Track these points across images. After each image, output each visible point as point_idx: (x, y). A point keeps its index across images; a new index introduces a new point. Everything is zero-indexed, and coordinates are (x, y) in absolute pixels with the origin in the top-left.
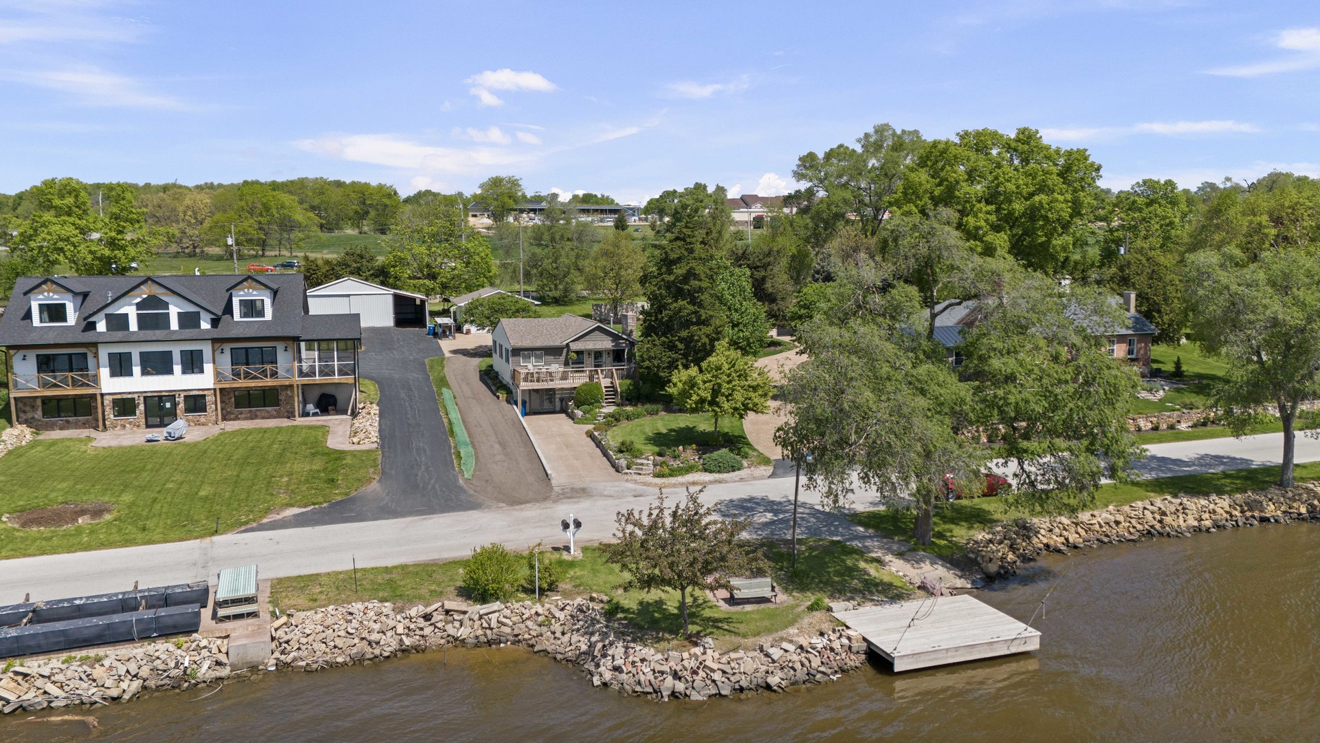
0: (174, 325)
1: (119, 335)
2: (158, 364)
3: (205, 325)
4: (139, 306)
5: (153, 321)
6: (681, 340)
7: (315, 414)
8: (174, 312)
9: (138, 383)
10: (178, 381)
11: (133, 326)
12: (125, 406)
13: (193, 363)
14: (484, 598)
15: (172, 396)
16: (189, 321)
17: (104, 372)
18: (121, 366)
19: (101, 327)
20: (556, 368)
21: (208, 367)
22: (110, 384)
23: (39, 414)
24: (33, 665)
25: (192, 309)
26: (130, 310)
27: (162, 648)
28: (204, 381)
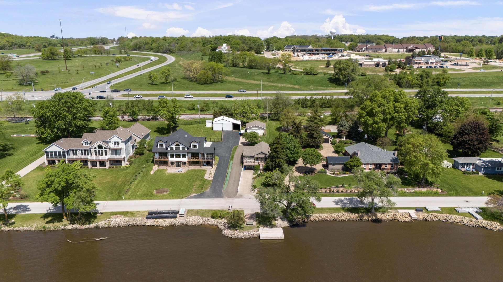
0: (181, 149)
1: (172, 150)
2: (178, 156)
3: (186, 149)
4: (175, 145)
5: (177, 149)
6: (274, 161)
7: (206, 166)
8: (181, 147)
9: (175, 159)
10: (181, 159)
11: (174, 149)
12: (172, 163)
13: (184, 156)
14: (213, 218)
15: (180, 162)
16: (183, 149)
17: (169, 157)
18: (172, 156)
19: (169, 149)
20: (252, 160)
21: (187, 157)
22: (170, 159)
23: (159, 163)
24: (158, 220)
25: (184, 146)
26: (174, 146)
27: (172, 220)
28: (186, 159)
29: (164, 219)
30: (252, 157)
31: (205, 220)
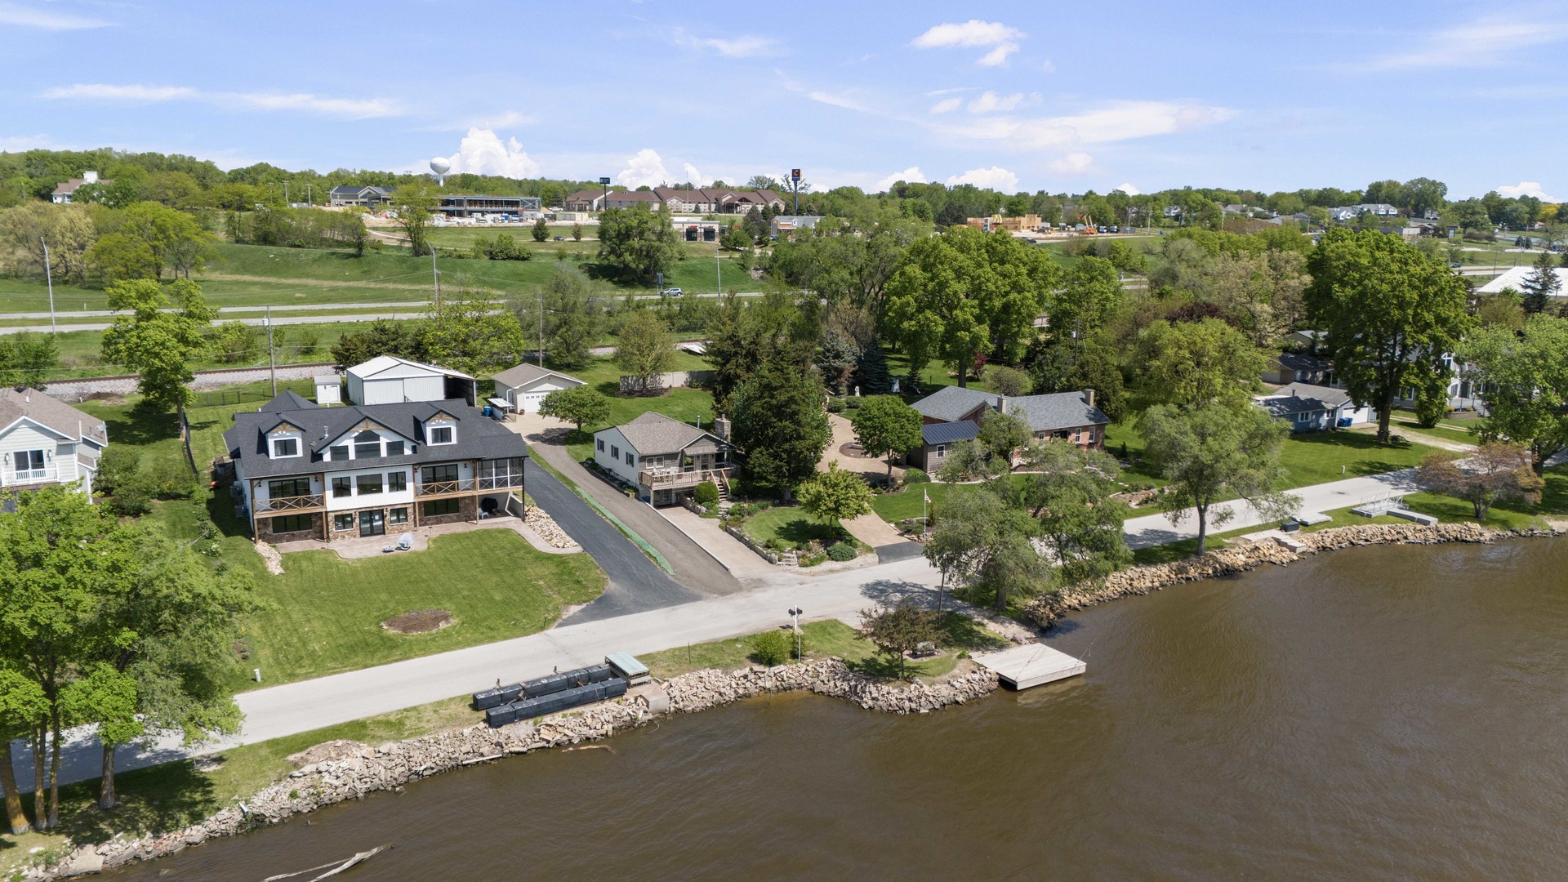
0: (384, 453)
1: (342, 463)
2: (370, 486)
3: (408, 452)
4: (357, 439)
5: (368, 450)
7: (486, 517)
8: (383, 442)
9: (356, 501)
10: (386, 498)
11: (352, 455)
12: (343, 519)
13: (398, 484)
14: (771, 662)
15: (380, 512)
16: (396, 448)
17: (329, 494)
18: (342, 489)
19: (327, 457)
20: (674, 470)
21: (410, 485)
22: (334, 504)
23: (270, 530)
25: (397, 439)
26: (349, 442)
27: (611, 705)
28: (407, 496)
29: (574, 710)
30: (671, 456)
31: (745, 677)
